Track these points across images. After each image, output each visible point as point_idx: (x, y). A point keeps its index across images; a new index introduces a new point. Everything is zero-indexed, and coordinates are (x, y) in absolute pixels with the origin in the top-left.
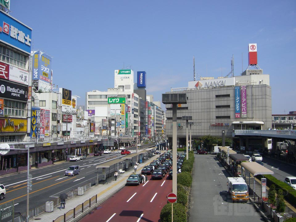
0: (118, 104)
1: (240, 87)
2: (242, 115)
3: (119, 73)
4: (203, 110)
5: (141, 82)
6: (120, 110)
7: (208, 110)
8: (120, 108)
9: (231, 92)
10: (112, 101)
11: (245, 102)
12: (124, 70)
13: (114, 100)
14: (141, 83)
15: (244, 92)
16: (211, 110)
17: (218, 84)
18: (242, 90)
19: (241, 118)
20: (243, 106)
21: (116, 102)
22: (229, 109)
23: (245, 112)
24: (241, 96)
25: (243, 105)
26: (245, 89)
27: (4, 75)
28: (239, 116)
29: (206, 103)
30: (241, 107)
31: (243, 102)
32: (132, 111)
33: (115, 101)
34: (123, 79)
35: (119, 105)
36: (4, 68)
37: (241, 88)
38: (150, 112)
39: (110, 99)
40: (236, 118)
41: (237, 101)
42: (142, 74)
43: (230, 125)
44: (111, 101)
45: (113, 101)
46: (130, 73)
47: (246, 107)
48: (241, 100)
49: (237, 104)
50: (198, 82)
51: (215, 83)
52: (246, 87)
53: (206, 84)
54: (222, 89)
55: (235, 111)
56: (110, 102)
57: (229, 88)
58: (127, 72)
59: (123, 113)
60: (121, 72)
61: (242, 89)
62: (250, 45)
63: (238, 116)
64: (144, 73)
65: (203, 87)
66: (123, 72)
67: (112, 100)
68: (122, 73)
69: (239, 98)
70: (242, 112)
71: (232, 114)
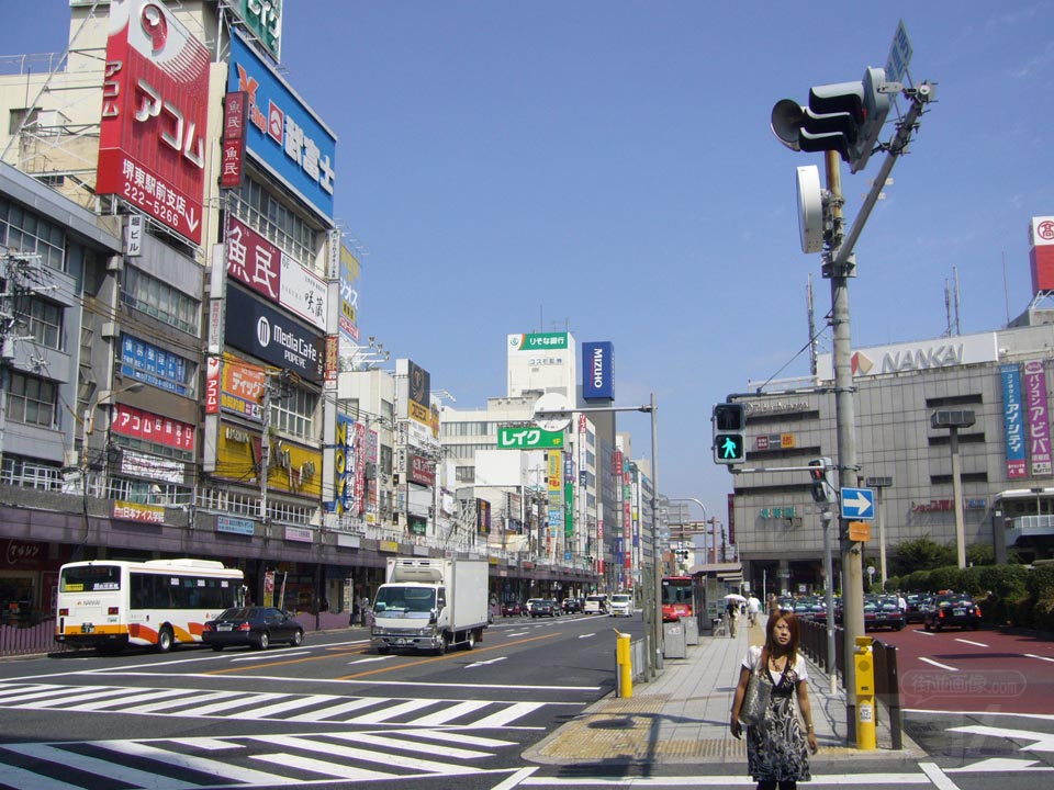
0: (535, 451)
1: (1020, 366)
2: (1035, 466)
3: (526, 346)
4: (880, 456)
5: (598, 379)
6: (545, 471)
7: (900, 455)
8: (543, 465)
9: (985, 386)
10: (513, 440)
11: (1044, 418)
12: (542, 336)
13: (520, 436)
14: (598, 384)
15: (1035, 382)
16: (913, 454)
17: (935, 360)
18: (1030, 376)
19: (1028, 477)
20: (1037, 432)
21: (529, 443)
22: (979, 448)
23: (1047, 457)
24: (1024, 399)
25: (1033, 429)
26: (1041, 371)
27: (267, 283)
28: (1021, 471)
29: (889, 429)
30: (1027, 439)
31: (1035, 419)
32: (580, 478)
33: (525, 438)
34: (541, 368)
35: (539, 454)
36: (266, 258)
37: (1023, 371)
38: (627, 495)
39: (505, 433)
40: (1012, 479)
41: (1012, 415)
42: (601, 351)
43: (989, 504)
44: (508, 439)
45: (517, 438)
46: (564, 346)
47: (1047, 435)
48: (1026, 413)
49: (1011, 427)
50: (857, 354)
51: (920, 355)
52: (1043, 365)
53: (887, 359)
54: (951, 375)
55: (1007, 455)
56: (505, 443)
57: (977, 372)
58: (554, 341)
59: (555, 484)
60: (533, 342)
61: (1027, 372)
62: (1037, 221)
63: (1016, 470)
64: (607, 348)
65: (877, 370)
66: (540, 340)
67: (515, 435)
68: (536, 347)
69: (1017, 406)
70: (1035, 457)
71: (992, 464)
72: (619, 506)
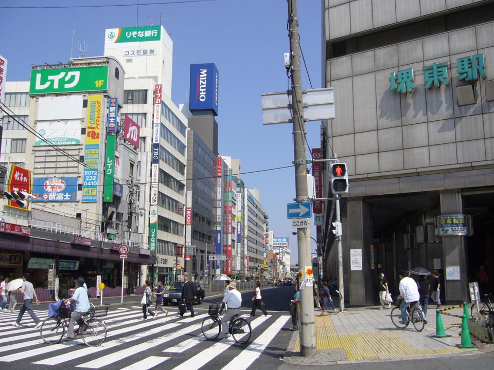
0: (73, 97)
3: (122, 39)
6: (82, 120)
8: (80, 112)
10: (48, 84)
12: (137, 29)
13: (56, 78)
14: (203, 98)
21: (67, 86)
33: (62, 82)
35: (78, 99)
38: (230, 198)
39: (39, 76)
44: (43, 83)
45: (52, 81)
46: (157, 38)
56: (39, 87)
58: (148, 33)
59: (94, 136)
60: (128, 35)
64: (212, 69)
66: (135, 33)
67: (50, 78)
68: (132, 39)
72: (219, 204)
